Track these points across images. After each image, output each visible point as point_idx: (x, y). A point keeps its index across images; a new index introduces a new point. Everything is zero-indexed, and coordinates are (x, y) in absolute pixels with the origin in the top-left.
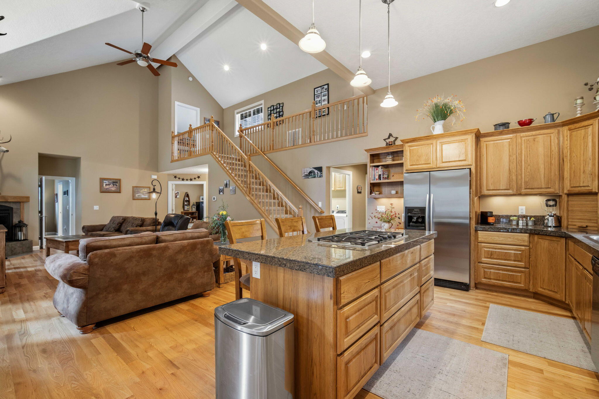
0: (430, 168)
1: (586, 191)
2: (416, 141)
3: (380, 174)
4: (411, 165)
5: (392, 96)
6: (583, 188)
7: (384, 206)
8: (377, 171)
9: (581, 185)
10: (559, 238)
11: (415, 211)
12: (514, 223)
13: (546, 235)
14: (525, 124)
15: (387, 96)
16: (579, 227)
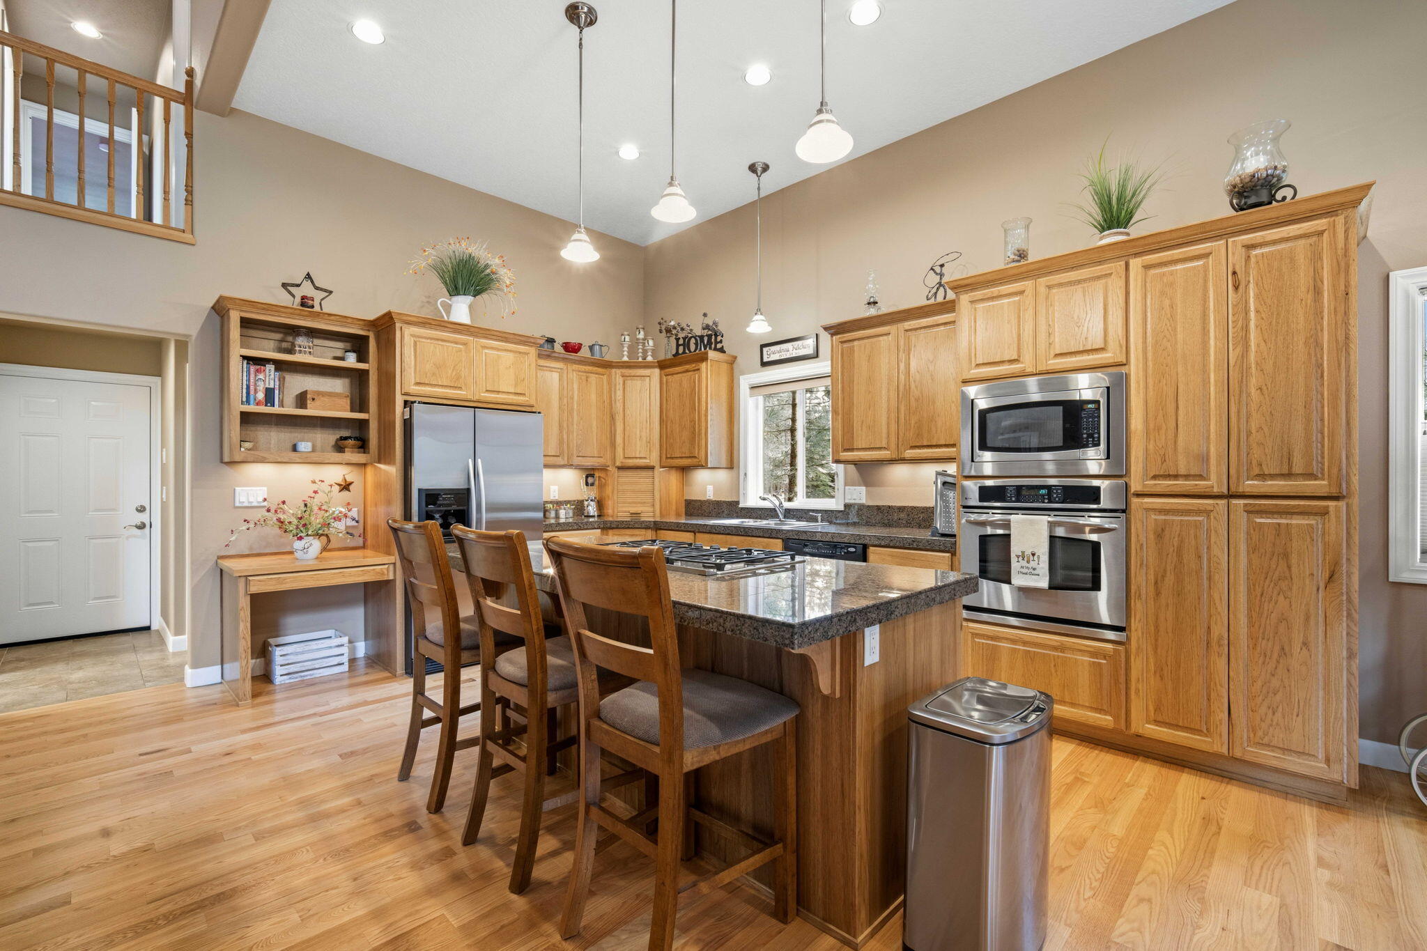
0: (461, 397)
1: (643, 464)
2: (427, 326)
3: (272, 386)
4: (418, 384)
5: (587, 238)
6: (638, 460)
7: (265, 488)
8: (261, 376)
9: (638, 456)
10: (644, 530)
11: (444, 499)
12: (553, 514)
13: (628, 528)
14: (571, 348)
15: (576, 236)
16: (632, 514)
